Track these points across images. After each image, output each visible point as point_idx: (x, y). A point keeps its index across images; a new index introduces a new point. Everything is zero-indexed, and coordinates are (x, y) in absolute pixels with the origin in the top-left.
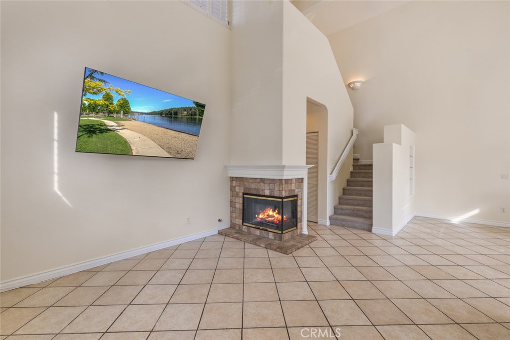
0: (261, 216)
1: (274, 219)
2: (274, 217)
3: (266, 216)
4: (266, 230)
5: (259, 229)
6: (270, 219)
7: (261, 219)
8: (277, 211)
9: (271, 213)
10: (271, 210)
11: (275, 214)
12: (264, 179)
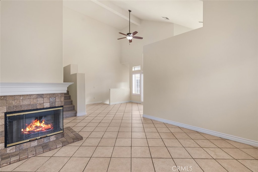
0: (28, 129)
1: (42, 129)
2: (42, 127)
3: (34, 128)
4: (47, 137)
5: (37, 139)
6: (38, 130)
7: (29, 132)
8: (43, 122)
9: (38, 124)
10: (38, 122)
11: (42, 125)
12: (43, 94)
